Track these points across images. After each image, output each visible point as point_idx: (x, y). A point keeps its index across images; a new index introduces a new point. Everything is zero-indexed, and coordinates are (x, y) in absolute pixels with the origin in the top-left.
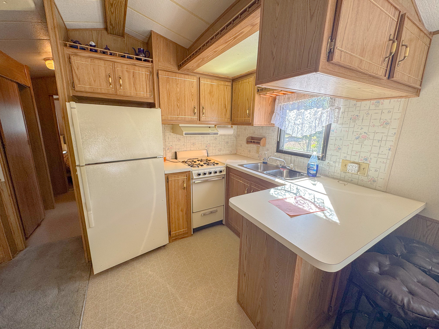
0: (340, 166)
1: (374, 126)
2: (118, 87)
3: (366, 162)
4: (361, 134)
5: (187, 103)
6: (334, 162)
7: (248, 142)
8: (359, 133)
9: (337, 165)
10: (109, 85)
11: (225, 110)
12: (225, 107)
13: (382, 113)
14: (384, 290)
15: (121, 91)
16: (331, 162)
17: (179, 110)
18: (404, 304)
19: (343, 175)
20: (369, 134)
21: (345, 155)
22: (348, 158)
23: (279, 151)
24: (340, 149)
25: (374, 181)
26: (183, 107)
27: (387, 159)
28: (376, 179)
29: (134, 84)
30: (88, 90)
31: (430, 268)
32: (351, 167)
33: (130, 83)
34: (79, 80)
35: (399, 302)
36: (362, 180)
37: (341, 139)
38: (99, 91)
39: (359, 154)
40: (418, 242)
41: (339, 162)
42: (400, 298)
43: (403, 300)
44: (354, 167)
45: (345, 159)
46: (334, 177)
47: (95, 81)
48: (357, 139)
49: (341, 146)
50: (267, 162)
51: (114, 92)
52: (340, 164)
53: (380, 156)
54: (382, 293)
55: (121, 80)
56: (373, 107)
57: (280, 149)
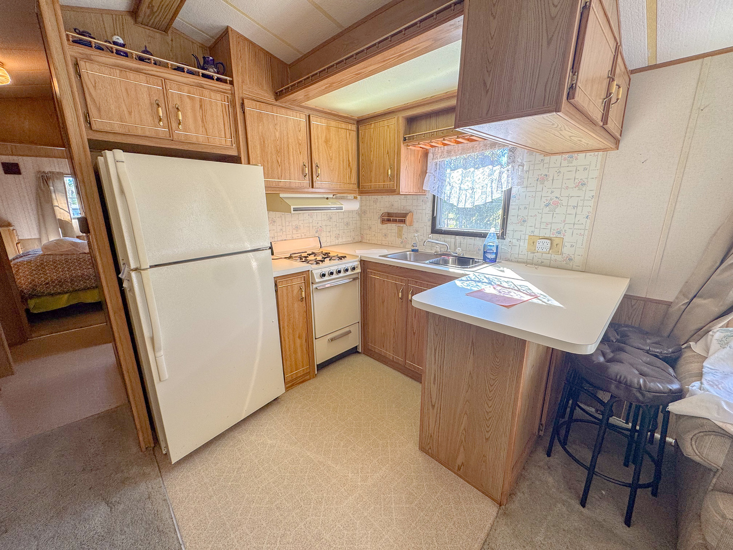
0: (526, 245)
1: (567, 188)
2: (174, 125)
3: (559, 236)
4: (551, 199)
5: (291, 158)
6: (518, 240)
7: (383, 221)
8: (549, 198)
9: (522, 244)
10: (157, 121)
11: (349, 170)
12: (349, 165)
13: (576, 171)
14: (618, 377)
15: (179, 133)
16: (514, 241)
17: (280, 169)
18: (640, 385)
19: (531, 256)
20: (561, 198)
21: (532, 229)
22: (536, 233)
23: (434, 230)
24: (524, 221)
25: (570, 260)
26: (287, 164)
27: (585, 229)
28: (573, 256)
29: (203, 121)
30: (117, 130)
31: (648, 348)
32: (541, 244)
33: (195, 119)
34: (99, 110)
35: (636, 385)
36: (556, 260)
37: (525, 208)
38: (140, 133)
39: (549, 226)
40: (627, 326)
41: (525, 239)
42: (636, 381)
43: (639, 382)
44: (545, 244)
45: (532, 235)
46: (520, 260)
47: (130, 113)
48: (547, 206)
49: (526, 218)
50: (418, 250)
51: (168, 135)
52: (527, 241)
53: (576, 226)
54: (616, 381)
55: (180, 113)
56: (565, 163)
57: (438, 227)
